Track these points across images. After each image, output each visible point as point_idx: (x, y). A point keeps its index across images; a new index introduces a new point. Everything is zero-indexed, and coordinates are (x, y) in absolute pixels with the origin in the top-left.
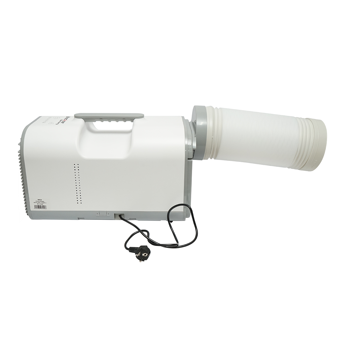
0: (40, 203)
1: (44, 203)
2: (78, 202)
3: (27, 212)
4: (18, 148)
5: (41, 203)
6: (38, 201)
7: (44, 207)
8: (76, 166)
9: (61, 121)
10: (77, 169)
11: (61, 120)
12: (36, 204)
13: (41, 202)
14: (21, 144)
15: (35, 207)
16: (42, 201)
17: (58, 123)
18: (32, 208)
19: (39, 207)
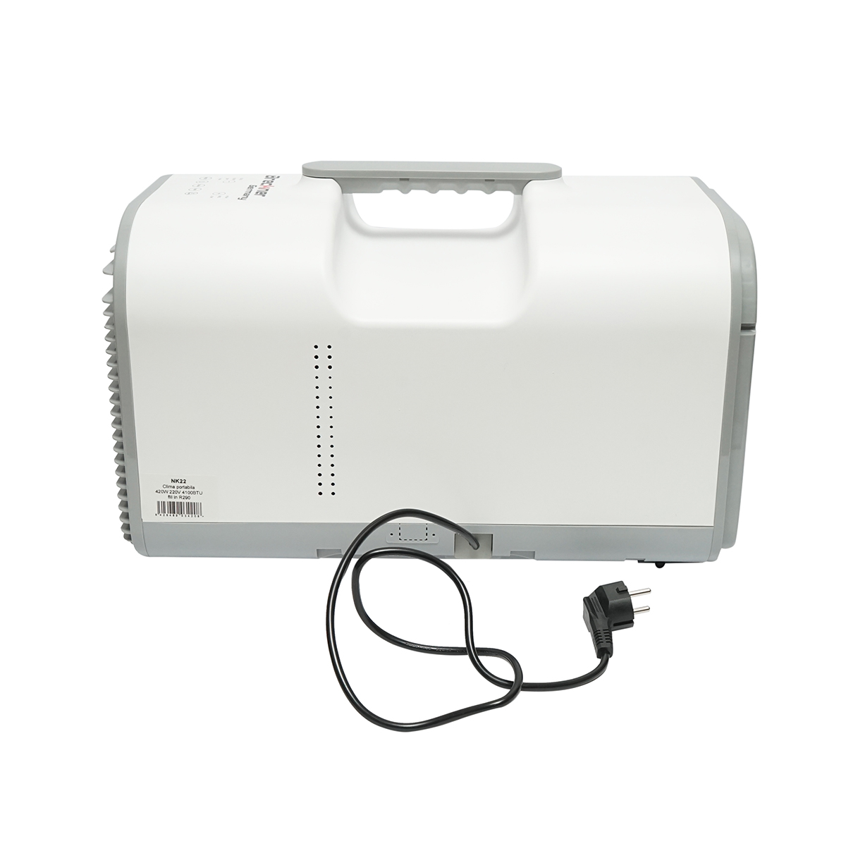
0: (178, 495)
1: (194, 493)
2: (320, 489)
3: (126, 527)
4: (108, 283)
5: (181, 494)
6: (173, 484)
7: (192, 509)
8: (323, 352)
9: (255, 190)
10: (323, 362)
11: (251, 187)
12: (164, 498)
13: (183, 490)
14: (116, 269)
15: (161, 507)
16: (185, 485)
17: (246, 195)
18: (148, 513)
19: (173, 508)
